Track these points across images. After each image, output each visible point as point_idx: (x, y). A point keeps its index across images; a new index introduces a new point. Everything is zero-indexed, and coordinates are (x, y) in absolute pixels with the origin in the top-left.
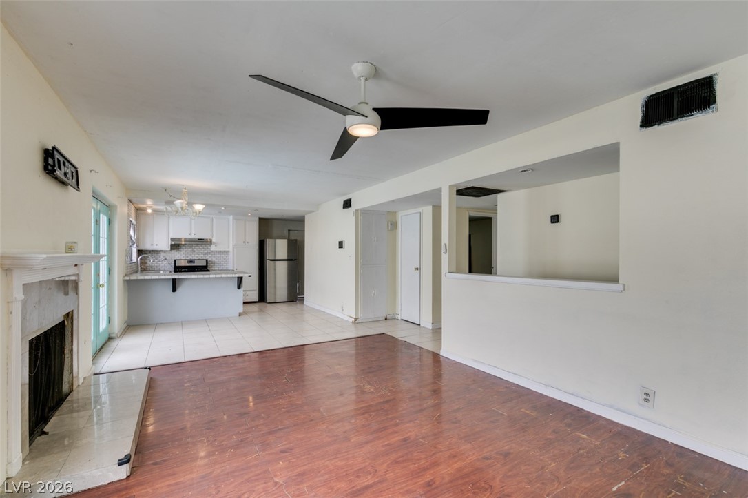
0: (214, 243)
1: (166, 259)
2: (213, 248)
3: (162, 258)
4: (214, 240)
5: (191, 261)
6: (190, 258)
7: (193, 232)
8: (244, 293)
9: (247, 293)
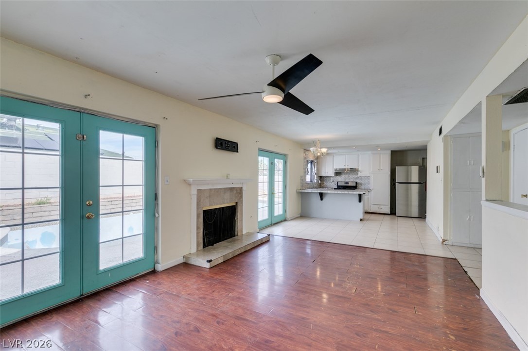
0: (360, 171)
1: (333, 181)
2: (360, 174)
3: (332, 181)
4: (360, 169)
5: (347, 183)
6: (346, 181)
7: (347, 165)
8: (378, 206)
9: (381, 207)
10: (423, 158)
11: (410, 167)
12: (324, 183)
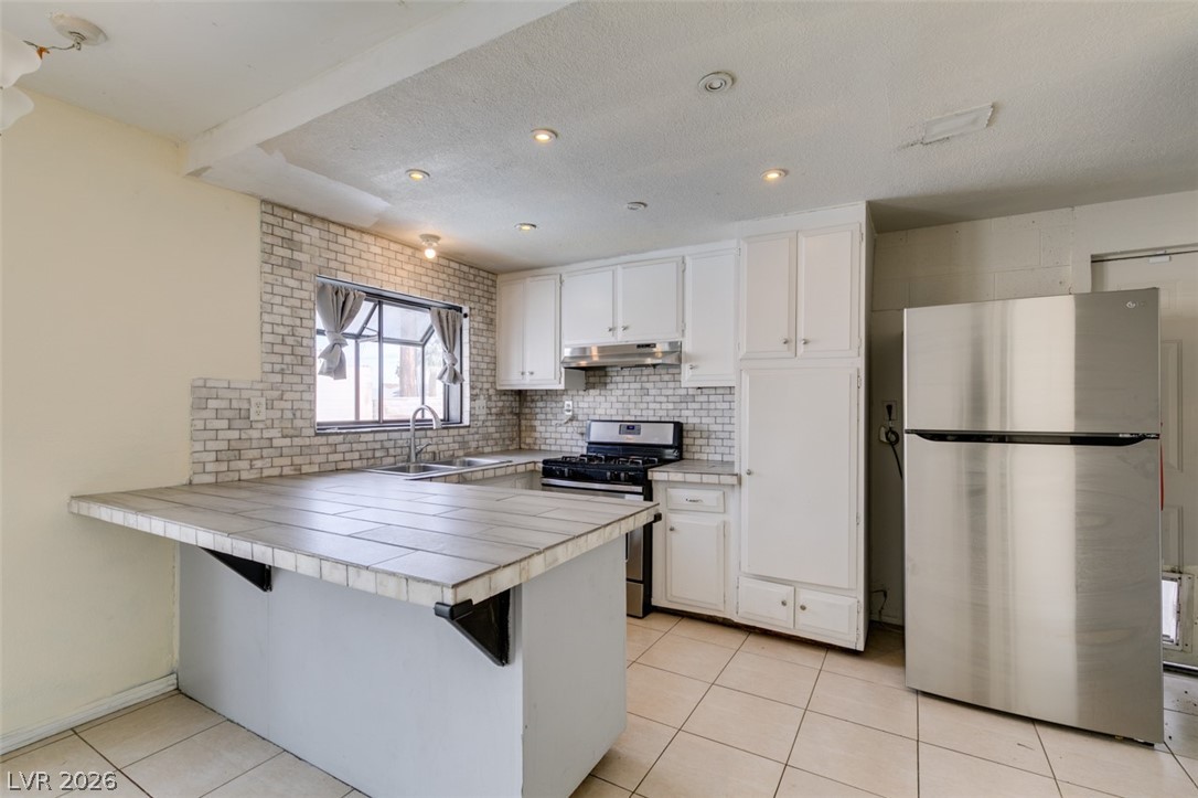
1: (572, 419)
2: (688, 377)
4: (687, 348)
5: (631, 428)
6: (635, 414)
7: (620, 324)
8: (784, 591)
9: (805, 596)
10: (1097, 260)
11: (998, 304)
12: (533, 428)
